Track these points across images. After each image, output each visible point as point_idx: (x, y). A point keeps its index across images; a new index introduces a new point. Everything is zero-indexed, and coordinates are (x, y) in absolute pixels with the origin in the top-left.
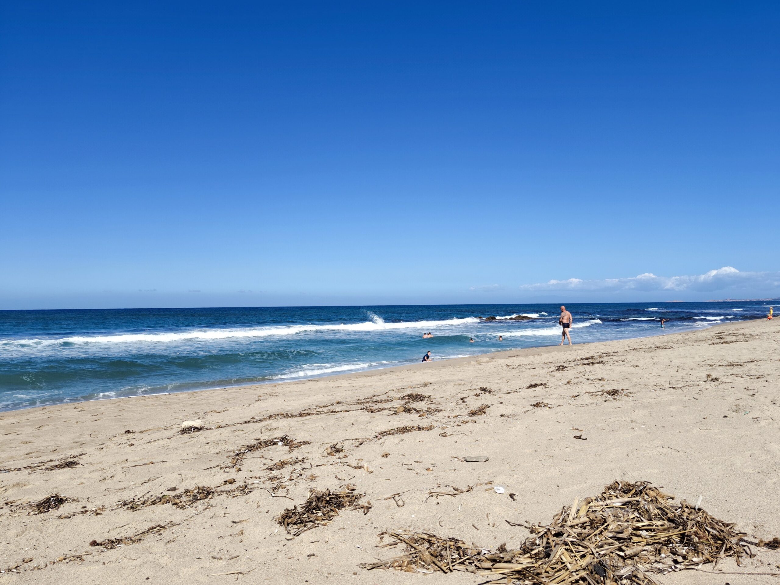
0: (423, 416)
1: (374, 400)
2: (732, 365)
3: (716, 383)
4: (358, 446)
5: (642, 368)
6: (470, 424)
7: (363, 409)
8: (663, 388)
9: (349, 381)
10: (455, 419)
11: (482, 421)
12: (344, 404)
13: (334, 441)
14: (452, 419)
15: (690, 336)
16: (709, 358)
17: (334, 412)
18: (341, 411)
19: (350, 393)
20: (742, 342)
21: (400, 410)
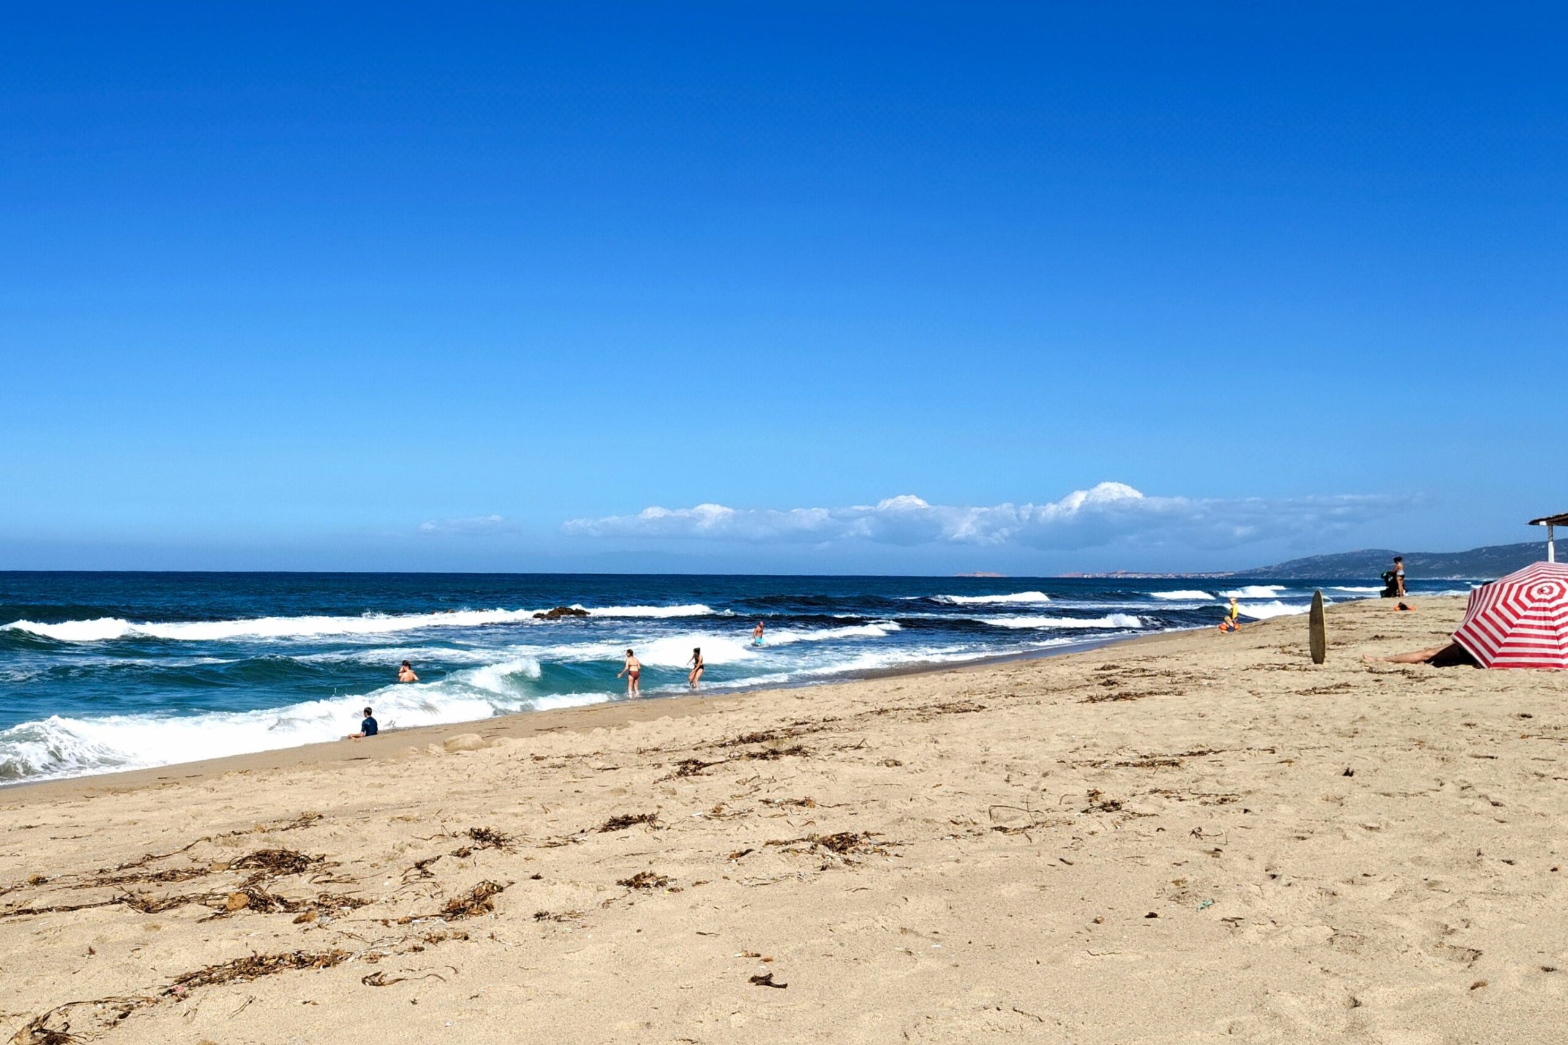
0: (309, 921)
1: (151, 873)
2: (1149, 762)
3: (1115, 815)
4: (115, 1023)
5: (912, 768)
6: (449, 947)
7: (121, 900)
8: (976, 829)
9: (63, 809)
10: (405, 928)
11: (486, 934)
12: (55, 886)
13: (36, 1009)
14: (396, 930)
15: (1029, 676)
16: (1087, 742)
17: (29, 912)
18: (50, 910)
19: (71, 847)
20: (1168, 697)
21: (236, 902)
